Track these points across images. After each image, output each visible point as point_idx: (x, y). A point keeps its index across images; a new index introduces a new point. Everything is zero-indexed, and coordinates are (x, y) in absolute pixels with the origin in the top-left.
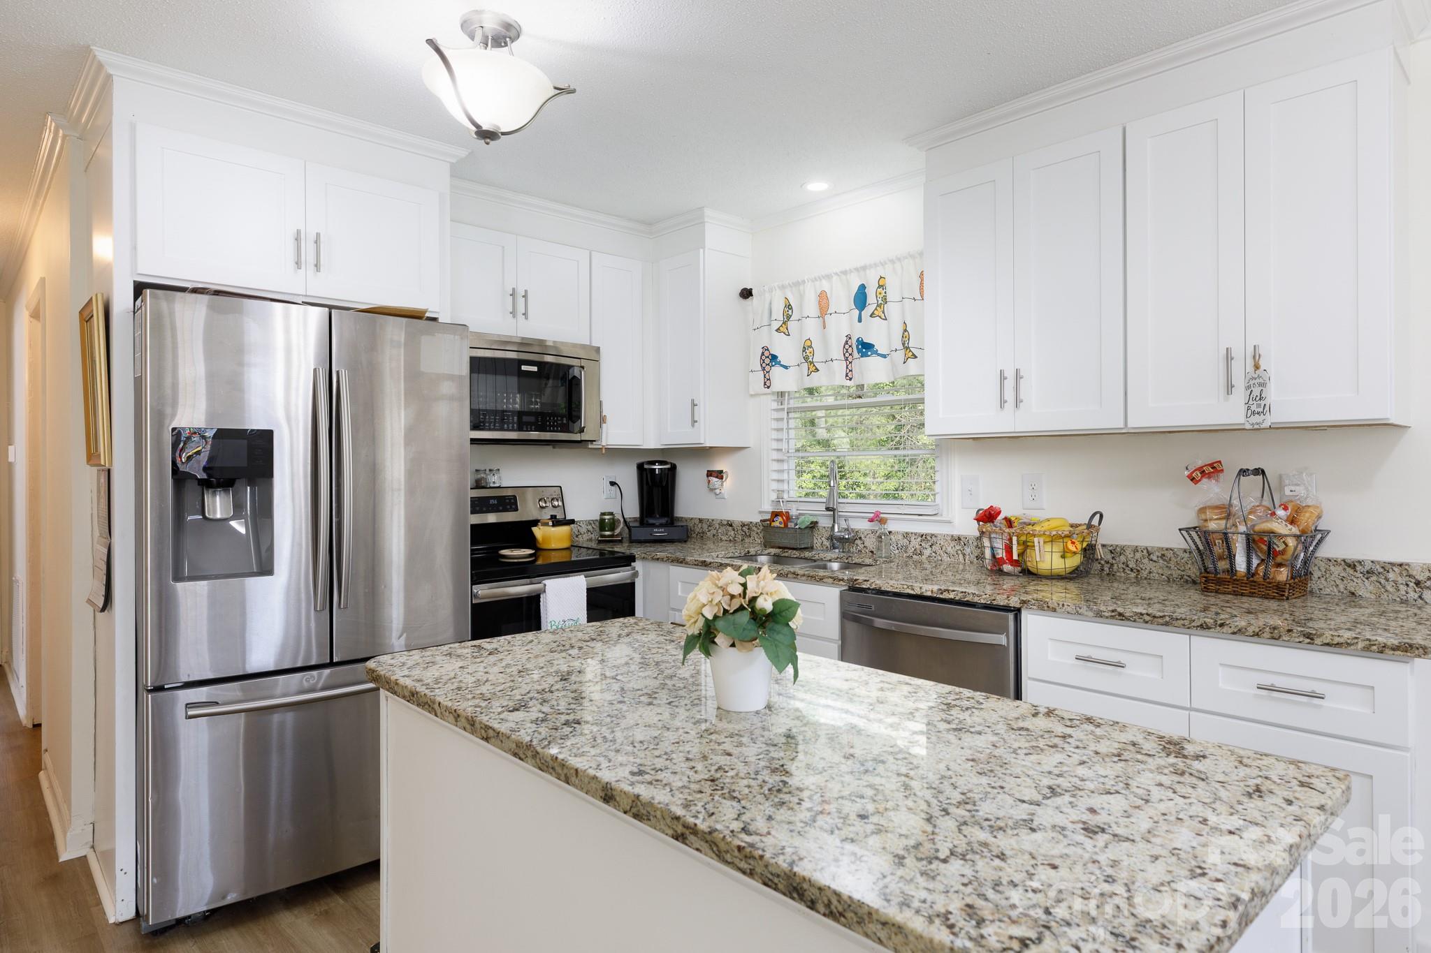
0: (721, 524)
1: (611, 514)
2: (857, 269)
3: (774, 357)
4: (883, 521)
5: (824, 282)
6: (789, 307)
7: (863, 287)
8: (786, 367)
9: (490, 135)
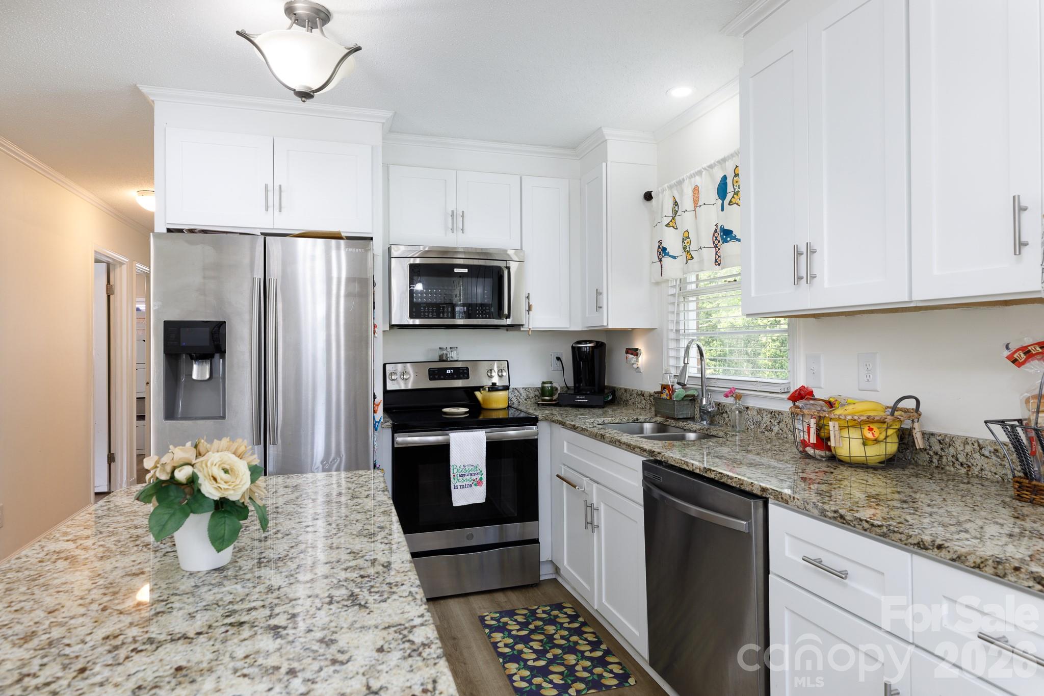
0: (637, 394)
1: (551, 383)
2: (719, 162)
3: (664, 249)
4: (738, 397)
5: (697, 177)
6: (676, 204)
7: (725, 178)
8: (674, 257)
9: (306, 95)
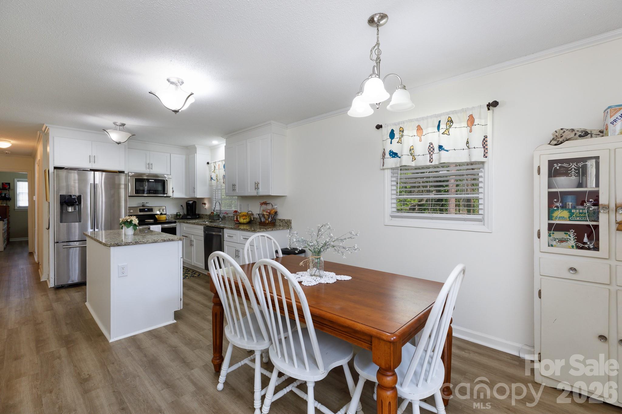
0: (205, 215)
1: (179, 213)
3: (212, 178)
5: (219, 162)
6: (215, 167)
8: (214, 180)
9: (119, 143)
